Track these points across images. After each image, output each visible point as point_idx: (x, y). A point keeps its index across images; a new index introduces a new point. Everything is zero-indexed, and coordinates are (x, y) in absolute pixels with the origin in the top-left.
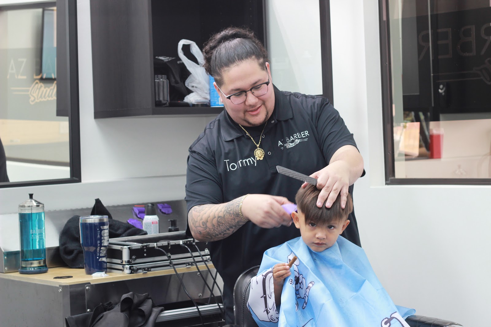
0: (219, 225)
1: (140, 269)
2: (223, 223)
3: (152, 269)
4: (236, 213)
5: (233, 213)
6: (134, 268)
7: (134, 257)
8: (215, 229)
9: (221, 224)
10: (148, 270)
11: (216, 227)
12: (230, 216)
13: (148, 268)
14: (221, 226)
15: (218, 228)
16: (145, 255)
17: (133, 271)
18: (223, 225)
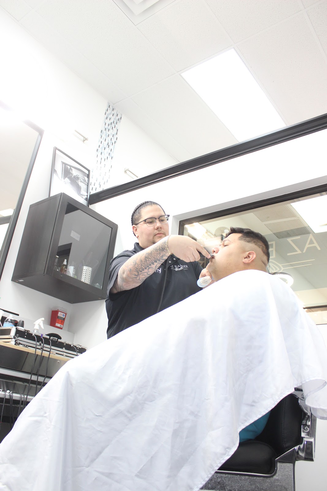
0: (146, 260)
1: (21, 344)
2: (149, 258)
3: (29, 347)
4: (162, 248)
5: (159, 249)
6: (18, 342)
7: (18, 335)
8: (143, 264)
9: (148, 259)
10: (26, 347)
11: (143, 262)
12: (157, 251)
13: (27, 346)
14: (147, 261)
15: (145, 263)
16: (25, 337)
17: (16, 344)
18: (150, 259)
